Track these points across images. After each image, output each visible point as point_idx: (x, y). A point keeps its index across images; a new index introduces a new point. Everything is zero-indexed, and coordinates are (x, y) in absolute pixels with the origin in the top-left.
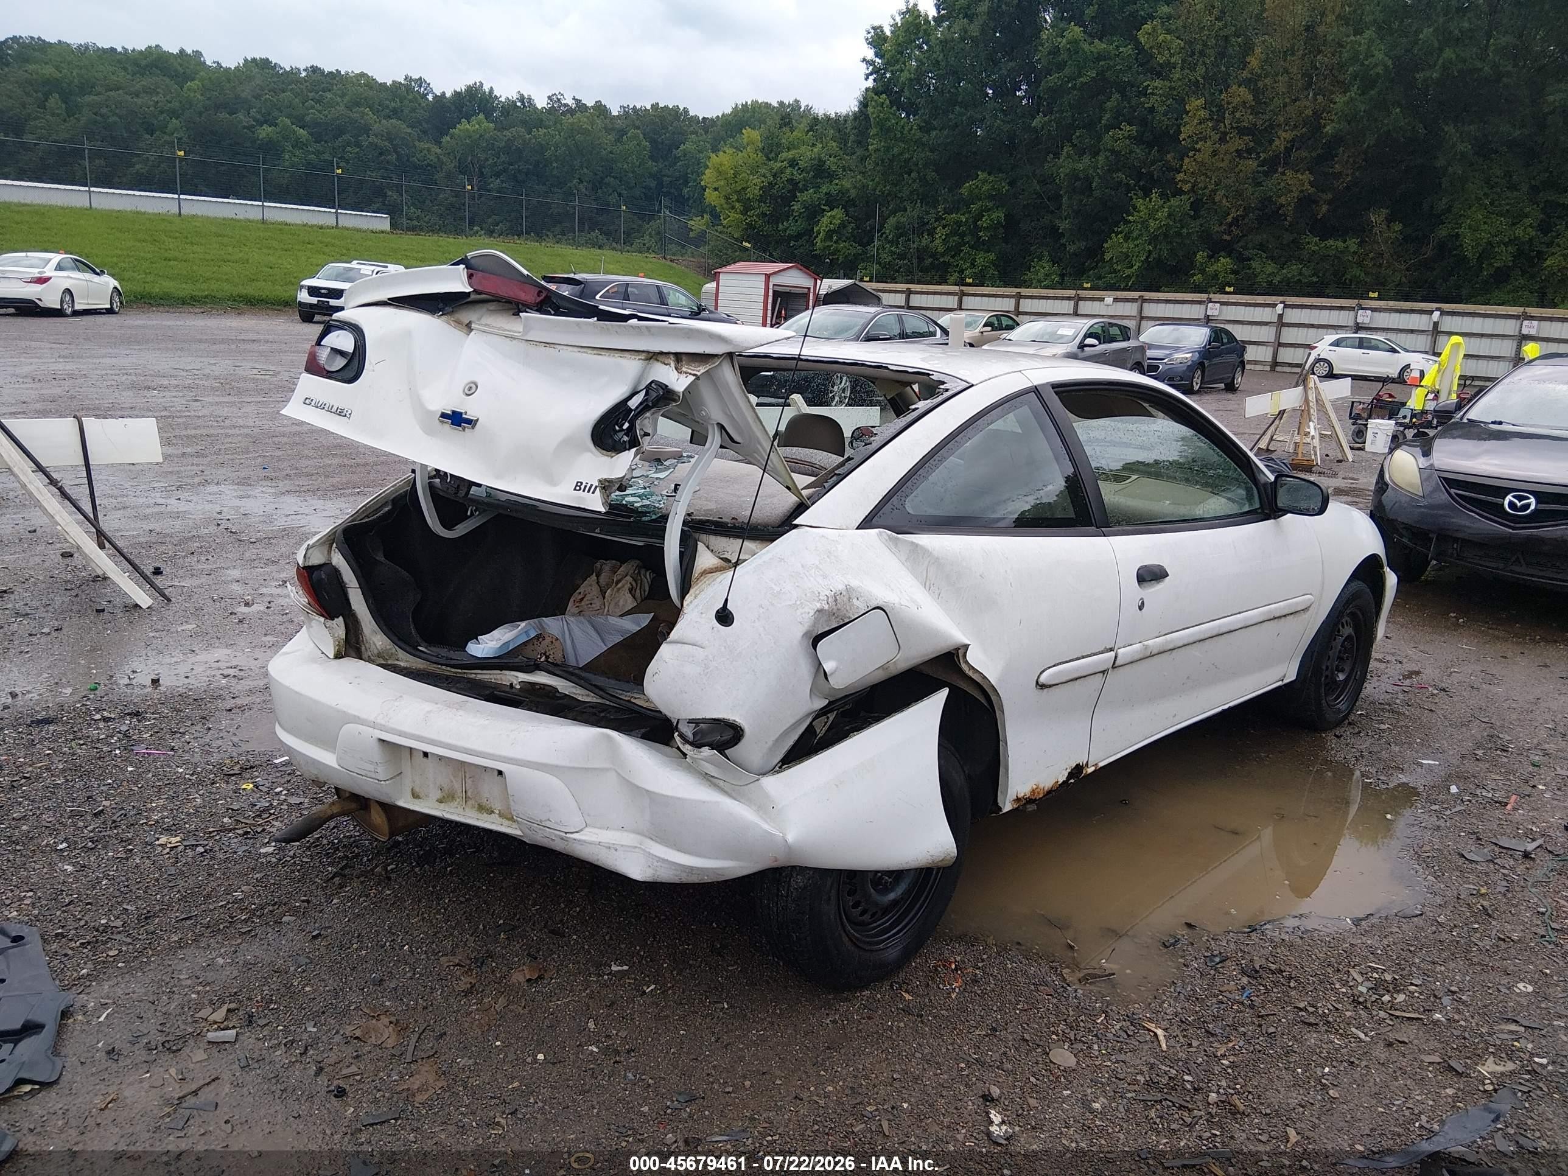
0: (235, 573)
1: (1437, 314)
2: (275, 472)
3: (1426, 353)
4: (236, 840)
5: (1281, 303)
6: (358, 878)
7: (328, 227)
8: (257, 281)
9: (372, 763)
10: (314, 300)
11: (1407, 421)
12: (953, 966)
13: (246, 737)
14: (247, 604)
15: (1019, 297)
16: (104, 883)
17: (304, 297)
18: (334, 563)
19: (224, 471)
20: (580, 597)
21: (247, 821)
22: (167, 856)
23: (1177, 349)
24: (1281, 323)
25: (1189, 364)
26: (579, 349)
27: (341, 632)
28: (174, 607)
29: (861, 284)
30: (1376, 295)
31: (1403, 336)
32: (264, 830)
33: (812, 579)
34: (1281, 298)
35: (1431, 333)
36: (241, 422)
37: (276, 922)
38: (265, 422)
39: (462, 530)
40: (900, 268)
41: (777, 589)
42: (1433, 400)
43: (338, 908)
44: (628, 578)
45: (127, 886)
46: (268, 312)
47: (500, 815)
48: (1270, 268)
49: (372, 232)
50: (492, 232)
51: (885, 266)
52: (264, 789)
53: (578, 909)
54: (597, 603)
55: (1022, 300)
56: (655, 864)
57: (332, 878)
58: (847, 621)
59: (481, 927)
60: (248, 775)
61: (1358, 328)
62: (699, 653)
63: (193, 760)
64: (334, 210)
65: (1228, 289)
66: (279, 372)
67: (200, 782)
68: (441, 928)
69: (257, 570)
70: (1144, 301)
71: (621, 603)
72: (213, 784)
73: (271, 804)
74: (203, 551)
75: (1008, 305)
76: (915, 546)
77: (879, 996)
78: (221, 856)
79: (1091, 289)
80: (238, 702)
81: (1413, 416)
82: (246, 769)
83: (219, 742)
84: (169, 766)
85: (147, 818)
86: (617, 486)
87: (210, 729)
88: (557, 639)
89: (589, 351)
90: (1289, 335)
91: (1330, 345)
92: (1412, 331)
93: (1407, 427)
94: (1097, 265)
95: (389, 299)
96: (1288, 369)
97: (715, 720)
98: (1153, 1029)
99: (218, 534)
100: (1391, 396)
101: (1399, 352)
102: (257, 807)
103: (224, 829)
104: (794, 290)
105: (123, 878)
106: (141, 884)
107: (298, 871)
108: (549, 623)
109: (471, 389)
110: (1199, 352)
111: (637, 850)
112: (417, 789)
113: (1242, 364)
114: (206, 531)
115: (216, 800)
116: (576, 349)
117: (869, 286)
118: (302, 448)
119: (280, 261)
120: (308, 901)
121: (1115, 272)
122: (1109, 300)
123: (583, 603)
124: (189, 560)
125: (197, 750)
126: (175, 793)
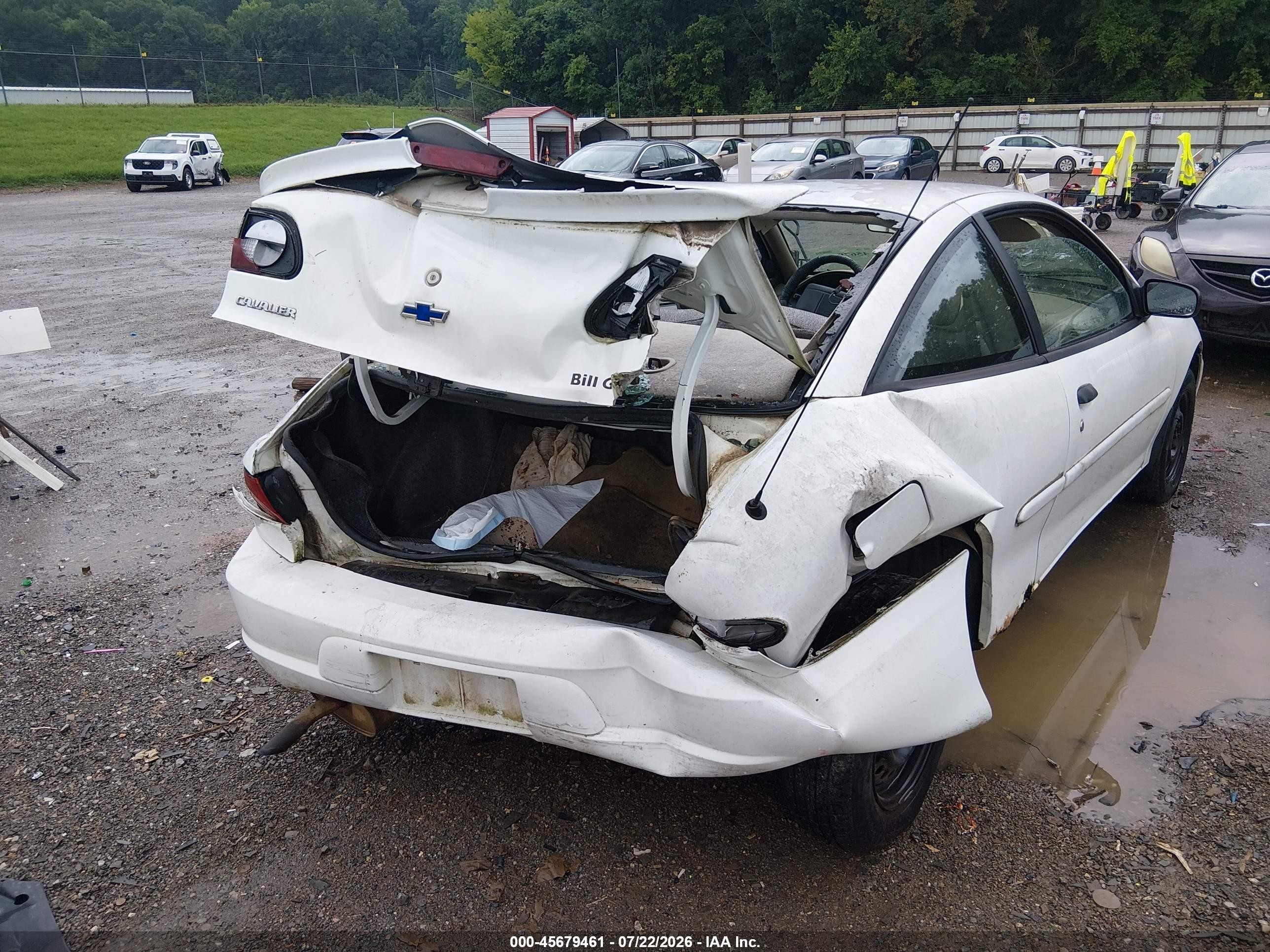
0: (133, 445)
1: (1082, 112)
2: (144, 337)
3: (1076, 146)
4: (212, 745)
5: (957, 112)
6: (349, 775)
7: (141, 106)
8: (86, 159)
9: (362, 675)
10: (139, 172)
11: (1093, 206)
12: (962, 807)
13: (191, 622)
14: (153, 476)
15: (743, 122)
16: (90, 814)
17: (130, 169)
18: (284, 467)
19: (96, 341)
20: (523, 467)
21: (218, 721)
22: (148, 773)
23: (886, 158)
24: (957, 130)
25: (897, 170)
26: (559, 225)
27: (300, 535)
28: (84, 485)
29: (610, 120)
30: (1033, 100)
31: (1056, 133)
32: (237, 729)
33: (841, 457)
34: (957, 109)
35: (1078, 129)
36: (100, 292)
37: (280, 839)
38: (122, 289)
39: (404, 414)
40: (640, 103)
41: (807, 473)
42: (1112, 187)
43: (338, 814)
44: (570, 444)
45: (116, 816)
46: (100, 186)
47: (505, 715)
48: (947, 83)
49: (180, 106)
50: (280, 97)
51: (626, 103)
52: (226, 681)
53: (577, 785)
54: (541, 472)
55: (745, 125)
56: (687, 761)
57: (323, 779)
58: (882, 499)
59: (489, 819)
60: (205, 667)
61: (1020, 129)
62: (733, 551)
63: (144, 655)
64: (145, 90)
65: (914, 104)
66: (123, 241)
67: (159, 681)
68: (449, 825)
69: (153, 439)
70: (846, 118)
71: (566, 470)
72: (172, 680)
73: (237, 698)
74: (97, 424)
75: (735, 130)
76: (919, 404)
77: (906, 853)
78: (202, 766)
79: (802, 111)
80: (173, 583)
81: (1097, 201)
82: (201, 659)
83: (165, 631)
84: (124, 665)
85: (116, 731)
86: (632, 379)
87: (152, 617)
88: (527, 523)
89: (572, 226)
90: (965, 139)
91: (1000, 145)
92: (1064, 129)
93: (1092, 211)
94: (804, 91)
95: (317, 181)
96: (966, 168)
97: (757, 620)
98: (1170, 850)
99: (107, 405)
100: (1077, 186)
101: (1055, 147)
102: (224, 703)
103: (198, 734)
104: (555, 130)
105: (109, 807)
106: (129, 812)
107: (286, 775)
108: (503, 500)
109: (434, 278)
110: (904, 160)
111: (662, 746)
112: (410, 695)
113: (938, 167)
114: (96, 404)
115: (181, 699)
116: (556, 225)
117: (618, 122)
118: (162, 312)
119: (103, 140)
120: (306, 810)
121: (820, 95)
122: (817, 120)
123: (527, 474)
124: (87, 435)
125: (146, 643)
126: (137, 696)
